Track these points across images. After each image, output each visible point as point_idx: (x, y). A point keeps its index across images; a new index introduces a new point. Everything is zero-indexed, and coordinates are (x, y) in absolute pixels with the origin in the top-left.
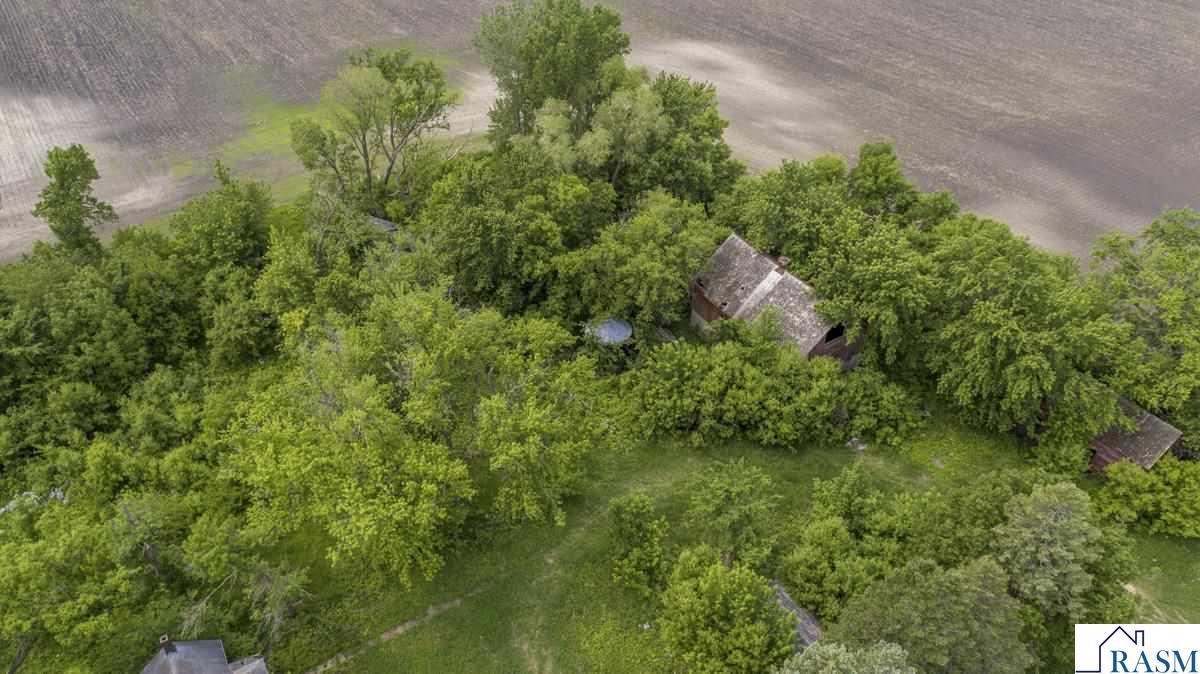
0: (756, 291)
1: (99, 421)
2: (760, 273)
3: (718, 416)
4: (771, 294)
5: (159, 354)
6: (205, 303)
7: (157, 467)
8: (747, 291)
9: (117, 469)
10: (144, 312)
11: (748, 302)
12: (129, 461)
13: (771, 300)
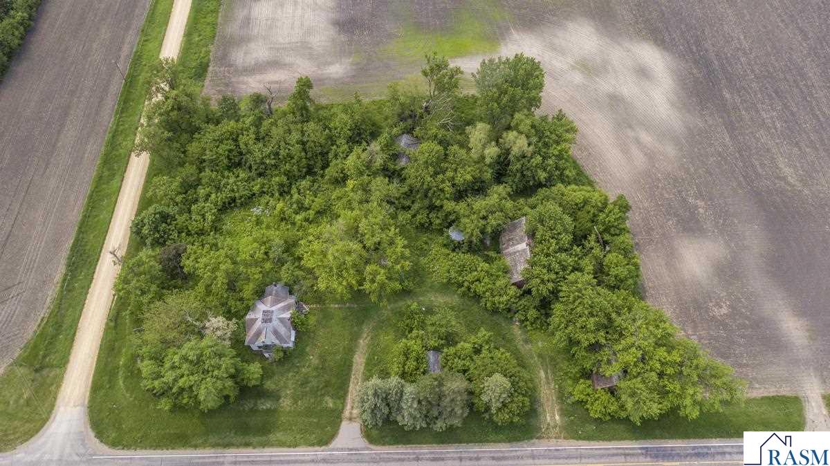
0: (516, 247)
1: (284, 192)
2: (522, 240)
3: (469, 288)
4: (519, 251)
5: (310, 171)
6: (331, 156)
7: (294, 218)
8: (513, 245)
9: (284, 213)
10: (310, 154)
11: (511, 249)
12: (289, 212)
13: (518, 254)
